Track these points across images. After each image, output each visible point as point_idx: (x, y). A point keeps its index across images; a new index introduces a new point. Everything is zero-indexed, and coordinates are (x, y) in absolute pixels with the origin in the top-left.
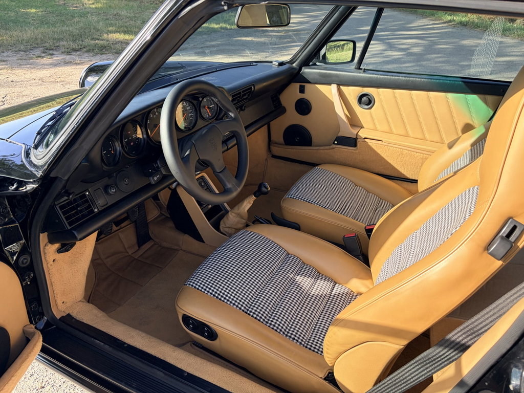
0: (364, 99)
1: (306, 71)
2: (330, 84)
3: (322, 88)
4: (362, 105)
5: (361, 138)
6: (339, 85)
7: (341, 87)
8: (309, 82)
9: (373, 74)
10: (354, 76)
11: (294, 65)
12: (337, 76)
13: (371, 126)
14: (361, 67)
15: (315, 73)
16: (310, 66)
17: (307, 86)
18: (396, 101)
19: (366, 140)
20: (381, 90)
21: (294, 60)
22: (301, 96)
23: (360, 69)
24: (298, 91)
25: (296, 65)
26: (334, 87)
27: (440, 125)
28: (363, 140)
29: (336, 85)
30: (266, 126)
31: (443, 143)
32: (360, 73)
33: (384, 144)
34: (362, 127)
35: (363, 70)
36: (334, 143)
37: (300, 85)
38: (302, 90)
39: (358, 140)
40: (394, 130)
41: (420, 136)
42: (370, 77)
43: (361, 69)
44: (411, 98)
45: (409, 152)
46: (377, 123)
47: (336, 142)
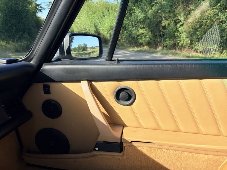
0: (122, 94)
1: (46, 67)
2: (79, 81)
3: (70, 86)
4: (121, 102)
5: (127, 142)
6: (90, 81)
7: (93, 83)
8: (53, 81)
9: (130, 64)
10: (107, 69)
11: (32, 62)
12: (86, 70)
13: (135, 124)
14: (113, 59)
15: (58, 69)
16: (52, 62)
17: (53, 86)
18: (162, 94)
19: (134, 144)
20: (141, 82)
21: (32, 57)
22: (47, 97)
23: (112, 60)
24: (43, 92)
25: (34, 62)
26: (84, 84)
27: (218, 116)
28: (130, 144)
29: (86, 81)
30: (14, 132)
31: (221, 136)
32: (113, 64)
33: (157, 146)
34: (124, 126)
35: (116, 61)
36: (94, 150)
37: (44, 85)
38: (47, 90)
39: (124, 145)
40: (162, 126)
41: (194, 130)
42: (127, 69)
43: (114, 60)
44: (180, 88)
45: (190, 154)
46: (141, 120)
47: (97, 149)
